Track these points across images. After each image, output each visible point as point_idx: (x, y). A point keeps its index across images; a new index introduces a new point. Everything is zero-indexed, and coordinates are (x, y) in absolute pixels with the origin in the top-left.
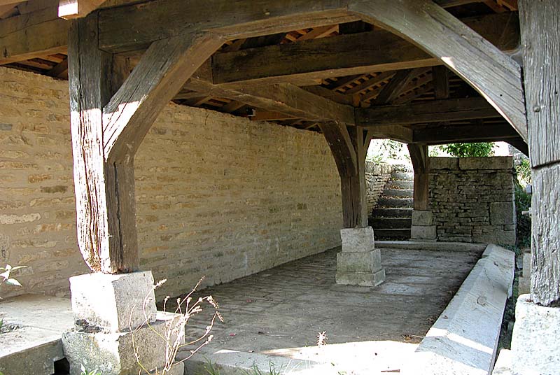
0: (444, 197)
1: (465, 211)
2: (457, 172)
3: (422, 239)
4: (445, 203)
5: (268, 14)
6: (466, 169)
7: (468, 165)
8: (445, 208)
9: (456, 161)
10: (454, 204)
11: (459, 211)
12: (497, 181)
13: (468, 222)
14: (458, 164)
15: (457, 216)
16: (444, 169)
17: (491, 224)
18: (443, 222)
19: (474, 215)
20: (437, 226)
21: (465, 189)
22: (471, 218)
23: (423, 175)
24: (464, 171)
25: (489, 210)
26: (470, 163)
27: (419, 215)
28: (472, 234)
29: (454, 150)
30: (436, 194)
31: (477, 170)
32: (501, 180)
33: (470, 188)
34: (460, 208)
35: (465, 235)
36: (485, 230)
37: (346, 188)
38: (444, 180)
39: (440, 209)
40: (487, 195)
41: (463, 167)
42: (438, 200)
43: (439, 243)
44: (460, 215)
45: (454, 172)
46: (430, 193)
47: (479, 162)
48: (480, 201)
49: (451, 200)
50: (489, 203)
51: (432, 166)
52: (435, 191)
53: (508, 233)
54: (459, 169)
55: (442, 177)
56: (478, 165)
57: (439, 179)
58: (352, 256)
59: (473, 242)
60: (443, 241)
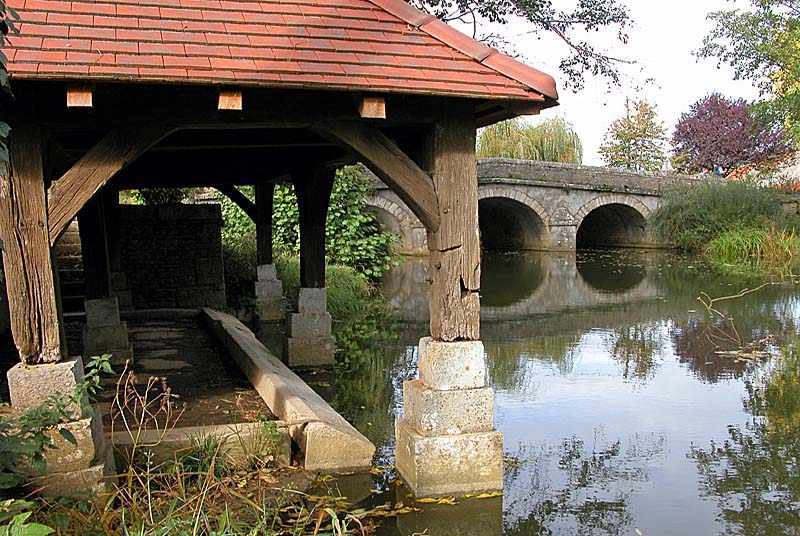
1: (167, 270)
2: (156, 223)
7: (169, 215)
10: (153, 262)
11: (160, 270)
12: (204, 234)
13: (171, 283)
15: (157, 277)
17: (197, 284)
18: (140, 285)
19: (178, 274)
20: (132, 290)
21: (166, 244)
22: (174, 278)
24: (164, 222)
25: (195, 267)
26: (171, 213)
28: (176, 298)
29: (146, 196)
30: (130, 250)
31: (180, 220)
32: (208, 232)
33: (171, 242)
34: (160, 266)
35: (168, 299)
36: (192, 292)
38: (139, 232)
39: (135, 269)
40: (191, 250)
41: (163, 217)
42: (133, 258)
43: (138, 311)
44: (160, 276)
45: (151, 223)
47: (182, 212)
48: (184, 257)
49: (148, 256)
50: (194, 260)
52: (128, 247)
53: (218, 294)
54: (159, 220)
57: (133, 232)
58: (102, 331)
59: (178, 306)
60: (143, 308)
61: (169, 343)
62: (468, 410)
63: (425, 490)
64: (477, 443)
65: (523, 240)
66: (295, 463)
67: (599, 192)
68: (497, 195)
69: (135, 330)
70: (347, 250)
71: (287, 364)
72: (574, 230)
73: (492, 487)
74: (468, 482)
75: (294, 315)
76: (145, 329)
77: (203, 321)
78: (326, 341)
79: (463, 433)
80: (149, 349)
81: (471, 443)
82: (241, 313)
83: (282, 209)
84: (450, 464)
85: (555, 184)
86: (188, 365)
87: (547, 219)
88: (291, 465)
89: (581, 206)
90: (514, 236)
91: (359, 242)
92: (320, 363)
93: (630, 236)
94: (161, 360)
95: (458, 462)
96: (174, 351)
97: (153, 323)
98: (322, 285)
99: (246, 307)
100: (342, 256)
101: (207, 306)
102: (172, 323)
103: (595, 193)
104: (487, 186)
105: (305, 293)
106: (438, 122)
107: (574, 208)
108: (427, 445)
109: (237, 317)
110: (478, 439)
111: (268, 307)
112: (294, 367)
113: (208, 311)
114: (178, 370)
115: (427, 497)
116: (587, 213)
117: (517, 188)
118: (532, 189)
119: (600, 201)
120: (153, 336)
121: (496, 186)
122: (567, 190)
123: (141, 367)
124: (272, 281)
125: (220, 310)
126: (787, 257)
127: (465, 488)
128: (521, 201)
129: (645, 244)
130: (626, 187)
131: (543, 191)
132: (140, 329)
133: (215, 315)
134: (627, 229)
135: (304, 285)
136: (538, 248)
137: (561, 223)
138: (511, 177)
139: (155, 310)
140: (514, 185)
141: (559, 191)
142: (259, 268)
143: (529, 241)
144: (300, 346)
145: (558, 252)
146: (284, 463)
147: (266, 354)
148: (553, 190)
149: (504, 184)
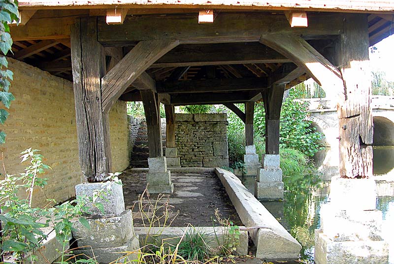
0: (185, 139)
1: (198, 147)
2: (193, 123)
3: (172, 166)
4: (185, 143)
5: (217, 34)
6: (198, 121)
7: (200, 119)
8: (185, 146)
9: (192, 116)
10: (191, 143)
11: (194, 147)
12: (218, 129)
13: (200, 154)
14: (193, 118)
15: (193, 151)
16: (185, 121)
17: (214, 155)
18: (184, 155)
19: (204, 150)
20: (181, 157)
21: (198, 134)
22: (202, 152)
23: (172, 125)
24: (197, 122)
25: (213, 146)
26: (201, 118)
27: (170, 150)
28: (203, 162)
29: (189, 109)
30: (180, 137)
31: (205, 122)
32: (220, 128)
33: (201, 133)
34: (195, 146)
35: (198, 163)
36: (211, 159)
37: (151, 133)
38: (184, 128)
39: (182, 147)
40: (211, 137)
41: (197, 120)
42: (181, 141)
43: (183, 168)
44: (195, 150)
45: (191, 123)
46: (176, 136)
47: (207, 117)
48: (207, 141)
49: (189, 140)
50: (212, 142)
51: (176, 119)
52: (179, 135)
53: (224, 161)
54: (194, 121)
55: (183, 126)
56: (206, 119)
57: (181, 128)
58: (157, 175)
59: (203, 166)
60: (185, 167)
61: (195, 184)
66: (250, 253)
69: (179, 177)
70: (295, 141)
71: (256, 197)
75: (262, 169)
76: (185, 177)
77: (215, 174)
78: (279, 185)
80: (183, 186)
82: (236, 171)
83: (261, 119)
86: (201, 195)
88: (248, 254)
91: (302, 137)
92: (275, 197)
94: (187, 192)
96: (196, 188)
97: (189, 174)
98: (277, 153)
99: (239, 168)
100: (293, 144)
101: (219, 167)
102: (199, 174)
105: (268, 157)
106: (343, 33)
109: (234, 173)
111: (250, 168)
112: (260, 199)
113: (218, 169)
114: (195, 197)
120: (187, 181)
123: (176, 195)
124: (253, 154)
125: (225, 169)
132: (181, 177)
133: (220, 171)
135: (267, 153)
139: (191, 168)
142: (247, 147)
144: (264, 187)
147: (244, 191)
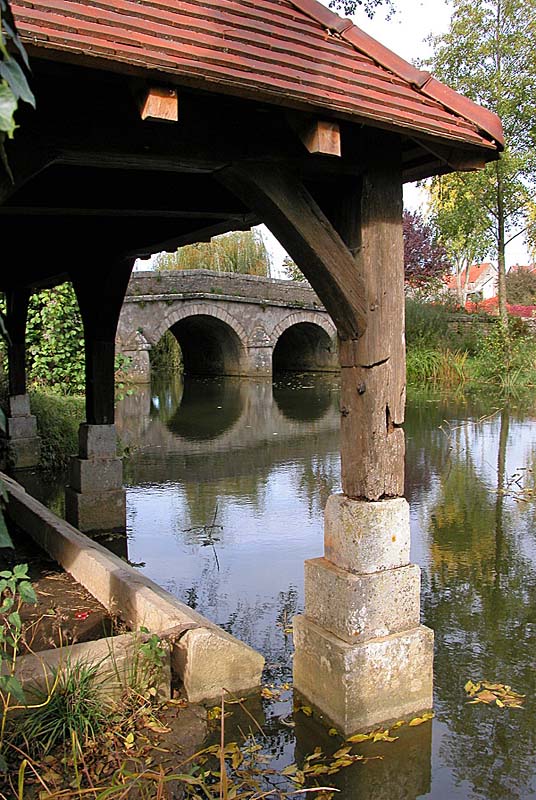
62: (396, 600)
63: (356, 724)
64: (408, 645)
65: (223, 364)
66: (176, 693)
67: (291, 309)
68: (201, 313)
72: (270, 351)
73: (422, 707)
74: (399, 704)
75: (84, 461)
78: (118, 496)
79: (392, 632)
81: (402, 647)
84: (381, 680)
85: (252, 300)
87: (246, 340)
88: (172, 698)
89: (276, 324)
90: (214, 360)
92: (111, 526)
93: (316, 359)
95: (389, 678)
98: (111, 421)
103: (288, 311)
104: (192, 302)
105: (95, 430)
107: (270, 327)
108: (357, 657)
110: (409, 642)
111: (22, 451)
115: (357, 733)
116: (281, 333)
117: (219, 304)
118: (233, 305)
119: (293, 320)
121: (200, 302)
122: (263, 307)
124: (26, 416)
126: (460, 380)
127: (396, 712)
128: (223, 319)
129: (332, 367)
130: (315, 304)
131: (240, 309)
134: (314, 351)
135: (92, 422)
136: (237, 374)
137: (259, 344)
138: (213, 292)
140: (216, 300)
141: (256, 308)
142: (12, 399)
143: (229, 365)
144: (90, 504)
145: (256, 377)
146: (164, 695)
148: (251, 307)
149: (208, 299)
